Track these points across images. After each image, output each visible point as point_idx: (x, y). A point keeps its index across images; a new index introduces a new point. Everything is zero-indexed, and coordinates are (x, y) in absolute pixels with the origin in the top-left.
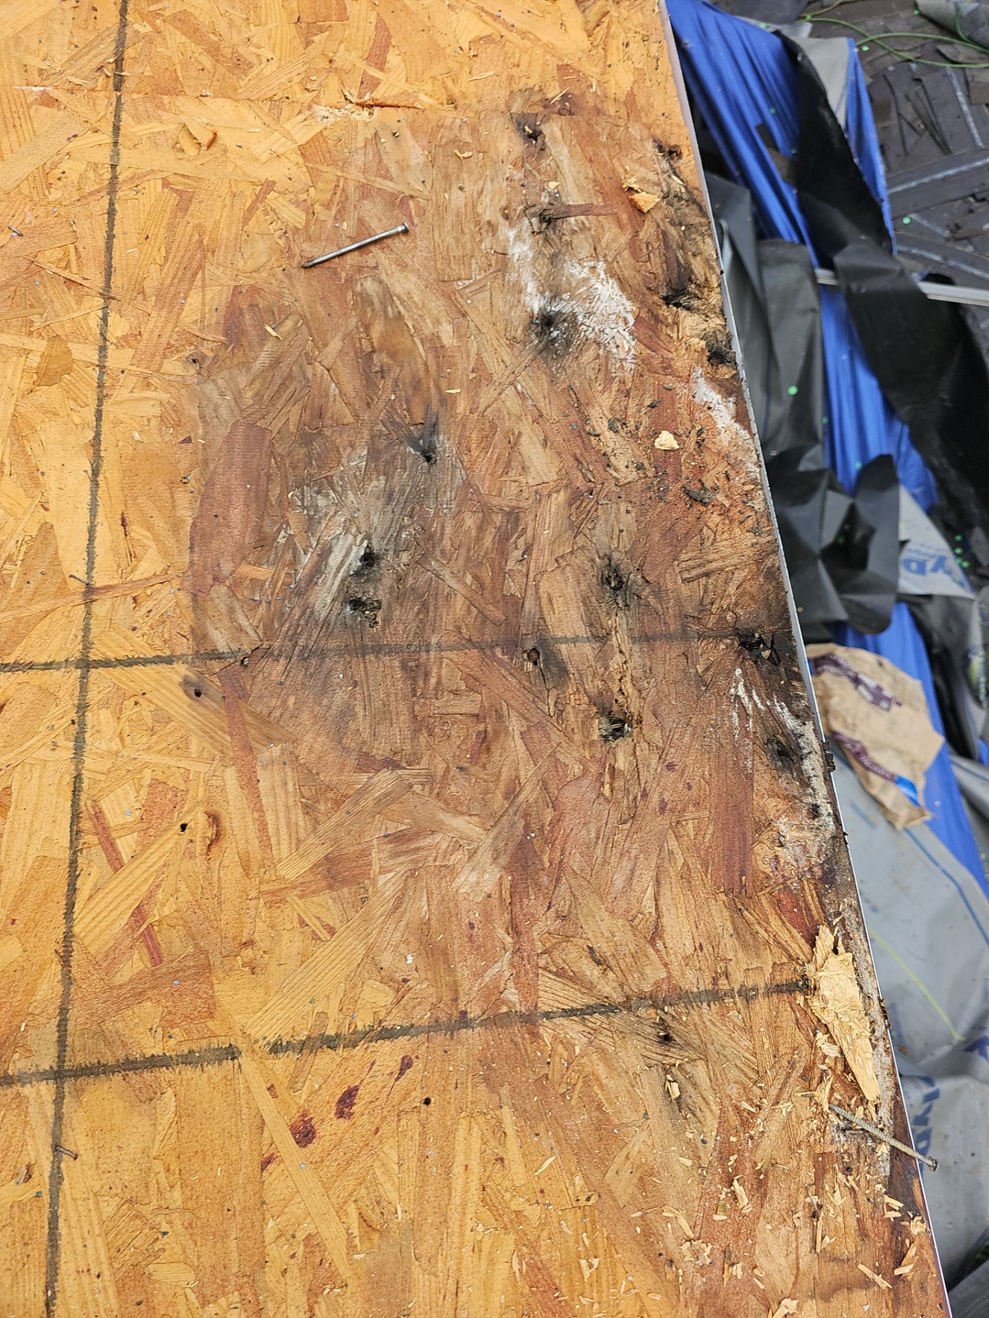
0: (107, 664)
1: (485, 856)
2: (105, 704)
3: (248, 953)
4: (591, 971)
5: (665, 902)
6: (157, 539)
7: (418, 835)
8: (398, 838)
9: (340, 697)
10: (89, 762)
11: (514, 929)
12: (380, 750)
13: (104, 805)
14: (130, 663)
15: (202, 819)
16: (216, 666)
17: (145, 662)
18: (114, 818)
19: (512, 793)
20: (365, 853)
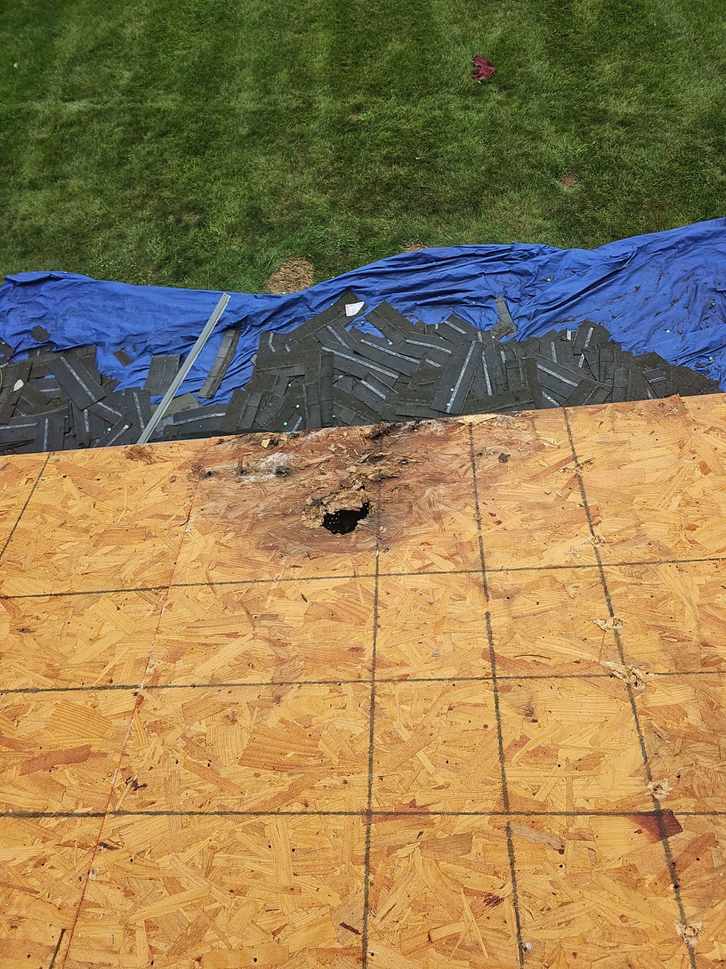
0: (377, 570)
1: (436, 488)
2: (389, 570)
3: (457, 535)
4: (465, 468)
5: (449, 453)
6: (341, 561)
7: (430, 501)
8: (430, 506)
9: (391, 518)
10: (405, 572)
11: (454, 482)
12: (407, 510)
13: (416, 568)
14: (377, 565)
15: (422, 546)
16: (380, 545)
17: (378, 561)
18: (421, 565)
19: (421, 482)
20: (433, 512)
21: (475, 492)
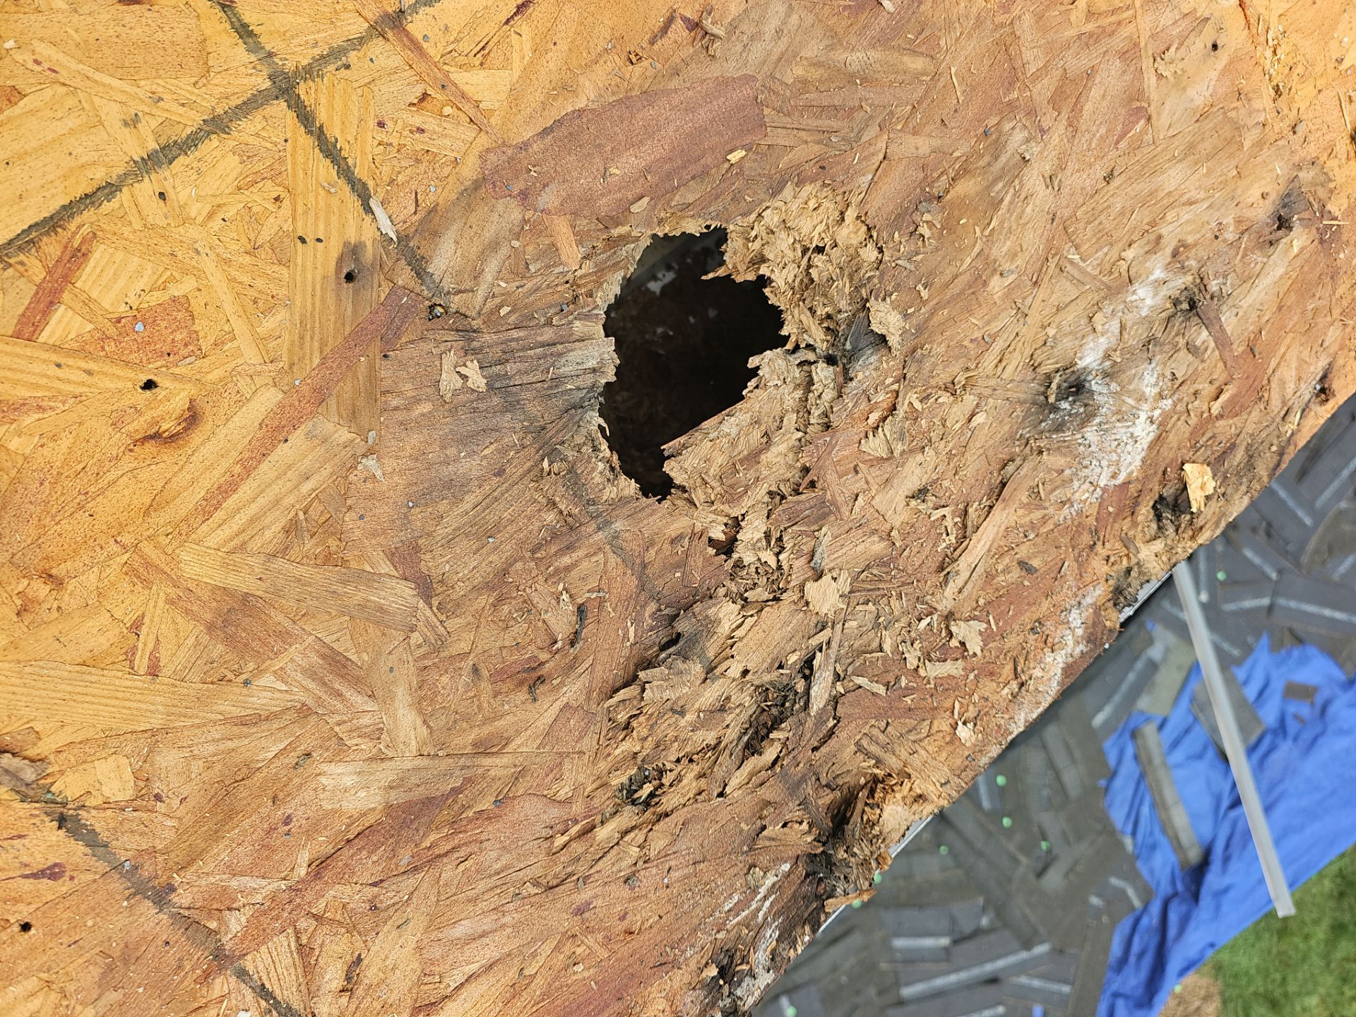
0: (305, 117)
1: (386, 773)
2: (246, 156)
4: (333, 977)
6: (529, 71)
7: (356, 682)
8: (336, 663)
9: (471, 466)
10: (146, 189)
11: (320, 866)
12: (435, 563)
13: (99, 254)
14: (329, 150)
15: (179, 403)
16: (405, 276)
17: (346, 172)
19: (483, 748)
21: (162, 895)
